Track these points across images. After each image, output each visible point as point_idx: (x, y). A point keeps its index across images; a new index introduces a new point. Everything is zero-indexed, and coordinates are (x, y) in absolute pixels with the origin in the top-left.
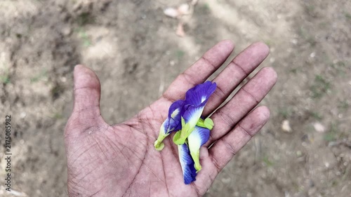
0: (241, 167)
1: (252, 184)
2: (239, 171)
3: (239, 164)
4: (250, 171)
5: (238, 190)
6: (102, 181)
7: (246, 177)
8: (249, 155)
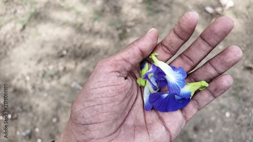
0: (238, 124)
1: (244, 138)
2: (236, 126)
3: (238, 121)
4: (245, 128)
5: (233, 138)
6: (107, 116)
7: (240, 132)
8: (245, 118)
